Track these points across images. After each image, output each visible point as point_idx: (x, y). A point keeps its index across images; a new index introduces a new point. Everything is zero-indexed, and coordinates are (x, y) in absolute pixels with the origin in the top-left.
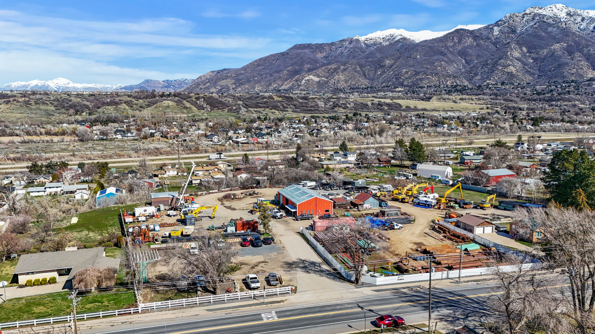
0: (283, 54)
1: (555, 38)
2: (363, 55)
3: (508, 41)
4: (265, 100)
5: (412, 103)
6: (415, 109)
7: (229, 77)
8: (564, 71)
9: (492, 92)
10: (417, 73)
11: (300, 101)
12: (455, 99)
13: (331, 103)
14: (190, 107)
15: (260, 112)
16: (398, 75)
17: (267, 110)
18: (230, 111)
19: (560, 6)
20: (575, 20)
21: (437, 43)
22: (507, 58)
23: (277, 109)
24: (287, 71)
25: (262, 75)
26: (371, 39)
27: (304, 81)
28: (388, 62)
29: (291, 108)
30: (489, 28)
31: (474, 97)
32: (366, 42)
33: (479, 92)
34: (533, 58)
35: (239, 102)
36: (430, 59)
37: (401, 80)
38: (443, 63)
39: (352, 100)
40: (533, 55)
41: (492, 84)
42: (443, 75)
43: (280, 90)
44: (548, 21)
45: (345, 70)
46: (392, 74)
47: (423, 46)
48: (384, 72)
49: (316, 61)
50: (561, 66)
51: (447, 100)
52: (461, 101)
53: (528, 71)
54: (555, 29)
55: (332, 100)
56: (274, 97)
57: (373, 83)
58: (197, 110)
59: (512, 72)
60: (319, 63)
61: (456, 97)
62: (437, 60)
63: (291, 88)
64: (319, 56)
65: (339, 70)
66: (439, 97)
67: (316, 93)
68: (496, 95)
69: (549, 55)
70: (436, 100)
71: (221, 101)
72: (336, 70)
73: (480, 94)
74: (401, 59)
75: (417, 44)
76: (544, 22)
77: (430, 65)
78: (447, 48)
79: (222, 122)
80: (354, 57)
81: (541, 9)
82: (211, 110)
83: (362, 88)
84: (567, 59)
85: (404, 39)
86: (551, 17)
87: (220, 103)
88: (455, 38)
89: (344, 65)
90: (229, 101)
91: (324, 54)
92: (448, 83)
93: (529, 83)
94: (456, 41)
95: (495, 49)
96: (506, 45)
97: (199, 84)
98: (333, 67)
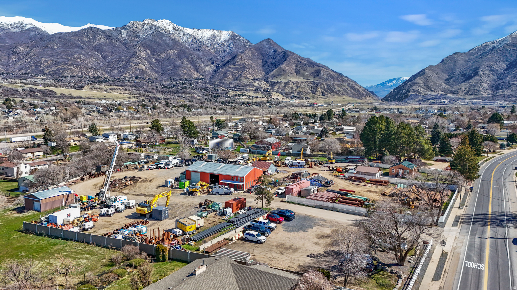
1: (168, 46)
3: (135, 43)
5: (66, 91)
6: (71, 97)
8: (179, 71)
9: (131, 84)
10: (58, 63)
19: (167, 21)
20: (179, 34)
21: (73, 37)
22: (136, 57)
28: (23, 49)
30: (118, 31)
31: (121, 88)
34: (156, 60)
36: (68, 51)
38: (81, 56)
40: (155, 57)
41: (128, 78)
42: (85, 67)
44: (162, 32)
46: (30, 62)
47: (59, 38)
48: (19, 59)
50: (176, 67)
53: (153, 69)
54: (168, 39)
57: (8, 69)
59: (142, 69)
61: (106, 87)
62: (75, 52)
66: (91, 86)
68: (135, 86)
69: (167, 58)
70: (88, 89)
73: (123, 86)
74: (37, 48)
75: (51, 35)
76: (159, 32)
77: (69, 57)
78: (83, 42)
81: (155, 21)
84: (178, 62)
86: (163, 29)
88: (90, 35)
92: (90, 74)
93: (156, 79)
94: (91, 37)
95: (125, 49)
96: (134, 46)
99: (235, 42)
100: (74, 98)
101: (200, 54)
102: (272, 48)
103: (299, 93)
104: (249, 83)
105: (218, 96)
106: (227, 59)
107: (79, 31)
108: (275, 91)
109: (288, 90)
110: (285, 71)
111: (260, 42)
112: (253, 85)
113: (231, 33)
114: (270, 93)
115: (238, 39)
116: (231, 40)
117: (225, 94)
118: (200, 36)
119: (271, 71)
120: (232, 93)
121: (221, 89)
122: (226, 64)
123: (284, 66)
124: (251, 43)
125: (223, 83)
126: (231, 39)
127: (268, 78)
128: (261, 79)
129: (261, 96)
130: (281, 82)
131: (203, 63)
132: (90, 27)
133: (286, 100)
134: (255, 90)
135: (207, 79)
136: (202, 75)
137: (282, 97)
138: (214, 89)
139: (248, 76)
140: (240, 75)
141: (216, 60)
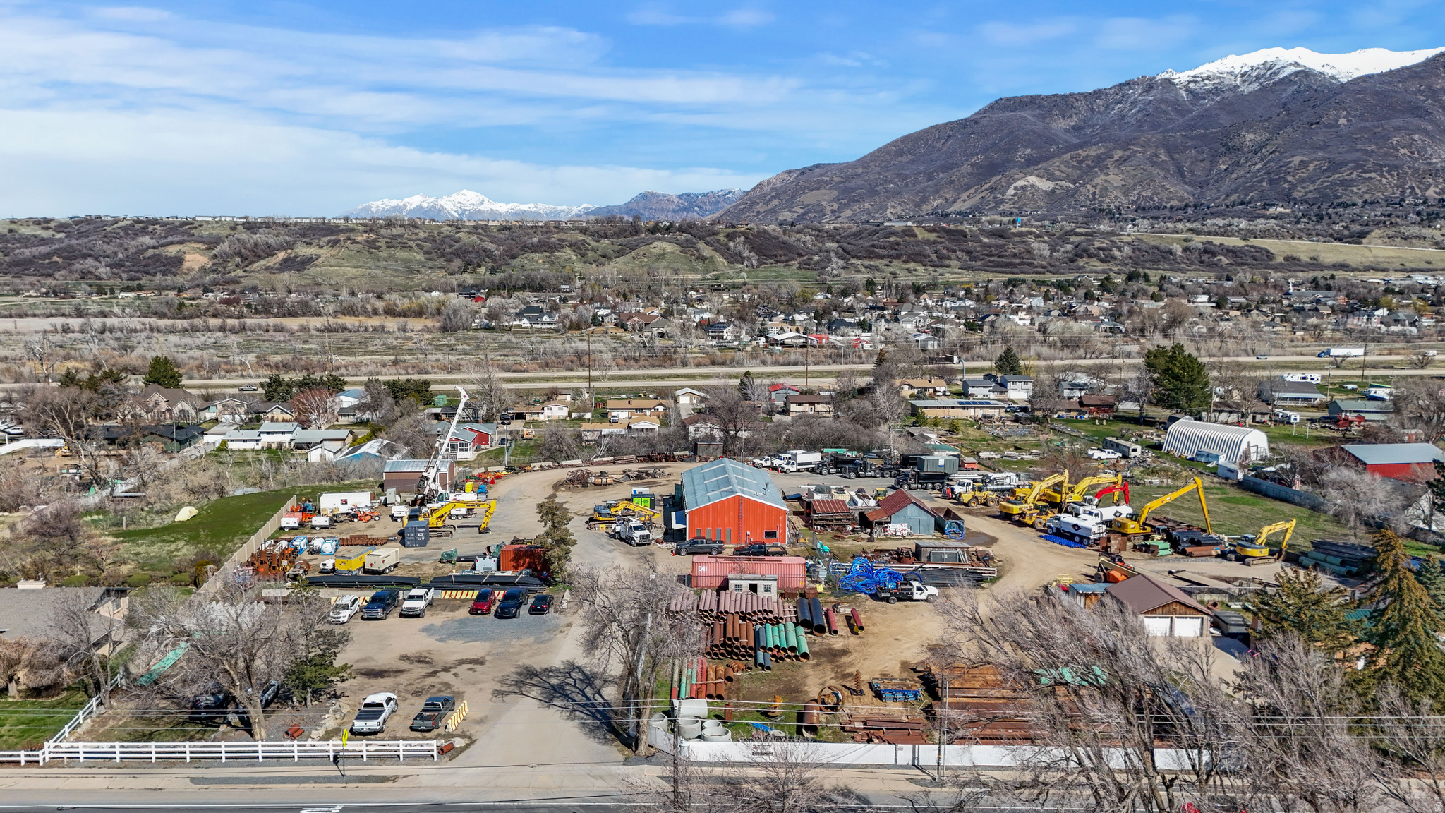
0: (963, 124)
2: (1181, 120)
4: (892, 239)
5: (1304, 248)
6: (1312, 265)
7: (827, 183)
10: (1335, 166)
11: (985, 240)
12: (1440, 239)
13: (1069, 247)
14: (712, 258)
15: (877, 269)
16: (1278, 171)
17: (895, 263)
18: (806, 265)
21: (1403, 82)
23: (920, 262)
24: (972, 165)
25: (907, 177)
26: (1208, 78)
27: (1011, 191)
28: (1252, 136)
29: (958, 258)
32: (1192, 85)
35: (829, 245)
36: (1378, 127)
37: (1286, 185)
38: (1416, 137)
39: (1129, 239)
42: (1416, 170)
43: (947, 215)
45: (1125, 160)
46: (1259, 171)
48: (1238, 164)
49: (1050, 140)
51: (1414, 241)
55: (1073, 239)
56: (917, 231)
57: (1202, 195)
58: (726, 263)
60: (1057, 144)
61: (1443, 231)
62: (1398, 129)
63: (978, 209)
64: (1060, 125)
65: (1109, 161)
66: (1390, 232)
67: (1033, 222)
70: (1379, 241)
71: (785, 243)
72: (1100, 162)
74: (1289, 129)
75: (1343, 85)
77: (1376, 144)
78: (1434, 94)
80: (1155, 127)
82: (760, 263)
83: (1172, 207)
85: (1306, 74)
87: (781, 248)
89: (1125, 148)
90: (804, 242)
91: (1073, 121)
92: (1430, 193)
97: (754, 203)
98: (1093, 153)
100: (1321, 267)
107: (1429, 63)
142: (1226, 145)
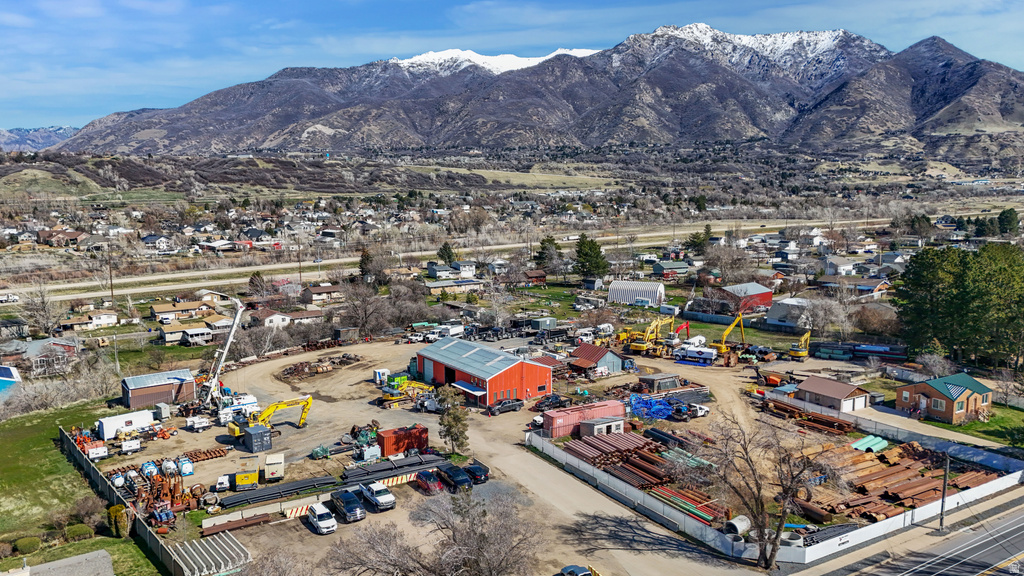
0: (261, 85)
1: (699, 76)
2: (409, 92)
3: (635, 77)
4: (240, 168)
5: (502, 175)
6: (509, 186)
7: (156, 124)
8: (716, 125)
9: (618, 157)
10: (501, 126)
11: (309, 169)
12: (567, 169)
13: (366, 174)
14: (84, 182)
15: (232, 191)
16: (471, 127)
17: (245, 185)
18: (171, 188)
19: (702, 26)
20: (724, 49)
21: (529, 76)
22: (635, 104)
23: (264, 185)
24: (272, 115)
25: (223, 122)
26: (420, 65)
27: (305, 135)
28: (453, 105)
29: (292, 182)
30: (606, 56)
31: (595, 166)
32: (411, 69)
33: (600, 158)
34: (671, 106)
35: (187, 172)
36: (520, 102)
37: (477, 136)
38: (540, 109)
39: (403, 169)
40: (671, 100)
41: (614, 145)
42: (543, 130)
43: (261, 151)
44: (688, 49)
45: (379, 116)
46: (460, 127)
47: (508, 81)
48: (447, 122)
49: (325, 99)
51: (555, 171)
52: (576, 172)
53: (665, 125)
54: (698, 62)
55: (366, 168)
56: (258, 162)
57: (429, 141)
58: (99, 187)
59: (643, 127)
60: (331, 102)
61: (569, 165)
62: (531, 104)
63: (282, 146)
64: (330, 90)
65: (369, 117)
66: (543, 166)
67: (336, 157)
68: (624, 161)
69: (694, 101)
70: (538, 171)
71: (149, 170)
72: (363, 116)
73: (601, 162)
74: (473, 101)
75: (498, 76)
76: (683, 49)
77: (521, 113)
78: (545, 84)
79: (161, 211)
80: (393, 95)
81: (677, 29)
82: (131, 187)
83: (413, 148)
84: (717, 108)
85: (475, 67)
86: (691, 43)
87: (147, 174)
88: (557, 69)
89: (378, 108)
90: (166, 170)
91: (339, 88)
92: (551, 143)
93: (668, 145)
94: (559, 74)
95: (616, 90)
96: (632, 83)
97: (92, 138)
98: (358, 111)
99: (849, 54)
100: (512, 187)
101: (765, 86)
102: (941, 58)
103: (1004, 161)
104: (871, 143)
105: (790, 175)
106: (827, 93)
107: (542, 66)
108: (939, 157)
109: (973, 155)
110: (969, 111)
111: (911, 47)
112: (883, 147)
113: (841, 34)
114: (921, 164)
115: (856, 46)
116: (839, 51)
117: (809, 169)
118: (769, 49)
119: (932, 112)
120: (825, 166)
121: (802, 159)
122: (820, 104)
123: (970, 98)
124: (889, 52)
125: (809, 146)
126: (840, 47)
127: (923, 128)
128: (905, 132)
129: (899, 172)
130: (958, 135)
131: (769, 105)
132: (559, 56)
133: (964, 179)
134: (885, 158)
135: (773, 139)
136: (765, 131)
137: (956, 171)
138: (787, 159)
139: (870, 126)
140: (852, 127)
141: (801, 96)
142: (437, 109)
